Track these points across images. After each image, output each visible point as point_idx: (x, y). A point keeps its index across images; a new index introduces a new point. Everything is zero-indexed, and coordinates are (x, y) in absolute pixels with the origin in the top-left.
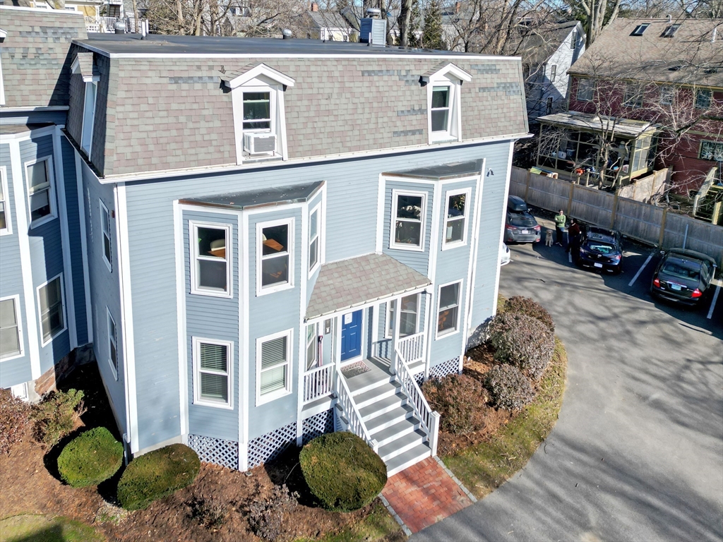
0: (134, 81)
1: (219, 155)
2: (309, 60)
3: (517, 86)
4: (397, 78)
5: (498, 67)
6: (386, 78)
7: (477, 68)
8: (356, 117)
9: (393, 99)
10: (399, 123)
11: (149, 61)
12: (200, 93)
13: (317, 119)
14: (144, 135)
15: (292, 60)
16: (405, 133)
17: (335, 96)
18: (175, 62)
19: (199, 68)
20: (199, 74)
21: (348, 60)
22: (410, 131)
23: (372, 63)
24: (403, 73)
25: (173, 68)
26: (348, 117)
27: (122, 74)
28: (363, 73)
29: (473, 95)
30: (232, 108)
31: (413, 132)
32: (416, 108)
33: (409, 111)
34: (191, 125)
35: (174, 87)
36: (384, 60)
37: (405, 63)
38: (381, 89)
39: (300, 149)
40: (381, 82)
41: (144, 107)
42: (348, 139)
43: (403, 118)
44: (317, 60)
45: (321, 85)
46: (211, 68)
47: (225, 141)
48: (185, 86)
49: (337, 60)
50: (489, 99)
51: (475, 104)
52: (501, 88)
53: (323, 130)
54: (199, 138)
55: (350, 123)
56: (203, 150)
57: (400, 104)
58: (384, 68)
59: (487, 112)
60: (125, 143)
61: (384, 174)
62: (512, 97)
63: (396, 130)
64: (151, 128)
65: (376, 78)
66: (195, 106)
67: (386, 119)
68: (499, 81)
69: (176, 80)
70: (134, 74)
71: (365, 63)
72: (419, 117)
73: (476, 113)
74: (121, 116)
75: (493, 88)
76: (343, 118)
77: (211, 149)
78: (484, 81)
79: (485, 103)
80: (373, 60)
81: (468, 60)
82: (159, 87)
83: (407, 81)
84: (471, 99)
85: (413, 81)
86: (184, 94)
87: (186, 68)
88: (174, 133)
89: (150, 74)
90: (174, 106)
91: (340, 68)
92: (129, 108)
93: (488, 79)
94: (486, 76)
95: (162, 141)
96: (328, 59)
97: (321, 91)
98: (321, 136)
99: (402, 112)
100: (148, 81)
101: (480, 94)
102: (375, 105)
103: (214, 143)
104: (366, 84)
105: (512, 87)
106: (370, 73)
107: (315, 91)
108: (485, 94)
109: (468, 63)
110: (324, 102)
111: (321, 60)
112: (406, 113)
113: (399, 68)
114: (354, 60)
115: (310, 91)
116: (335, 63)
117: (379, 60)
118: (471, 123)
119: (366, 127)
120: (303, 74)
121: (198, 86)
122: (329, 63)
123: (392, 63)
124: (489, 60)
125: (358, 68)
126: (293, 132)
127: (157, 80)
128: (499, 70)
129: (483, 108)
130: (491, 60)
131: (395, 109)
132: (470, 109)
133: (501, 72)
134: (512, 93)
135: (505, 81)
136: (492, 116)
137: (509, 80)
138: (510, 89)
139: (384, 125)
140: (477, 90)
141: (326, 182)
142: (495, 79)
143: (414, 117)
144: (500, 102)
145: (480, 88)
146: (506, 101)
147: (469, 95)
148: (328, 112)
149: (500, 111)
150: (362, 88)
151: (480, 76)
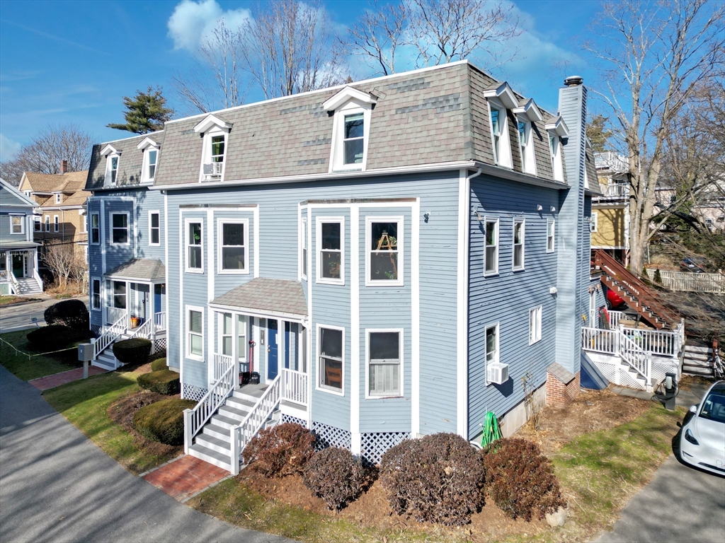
1: (193, 177)
3: (456, 99)
4: (308, 112)
5: (427, 80)
6: (298, 114)
7: (396, 87)
8: (270, 149)
9: (302, 131)
10: (303, 153)
11: (176, 124)
12: (192, 139)
13: (245, 152)
16: (308, 162)
17: (258, 134)
18: (185, 122)
21: (270, 103)
22: (313, 160)
23: (289, 103)
24: (314, 107)
25: (184, 126)
26: (264, 149)
28: (281, 112)
29: (387, 118)
30: (202, 147)
31: (316, 162)
32: (321, 138)
33: (314, 141)
34: (185, 158)
35: (182, 137)
36: (298, 98)
37: (317, 97)
38: (292, 124)
39: (232, 174)
40: (293, 118)
41: (171, 149)
42: (262, 167)
43: (307, 149)
44: (251, 107)
45: (251, 126)
47: (197, 168)
48: (187, 136)
49: (264, 105)
50: (411, 120)
51: (389, 129)
52: (429, 106)
53: (247, 160)
54: (187, 166)
55: (266, 154)
56: (187, 173)
57: (308, 135)
58: (297, 105)
59: (404, 136)
62: (446, 115)
63: (301, 159)
64: (171, 161)
65: (290, 115)
67: (293, 150)
68: (427, 96)
69: (184, 133)
70: (171, 132)
71: (284, 104)
72: (323, 146)
73: (389, 138)
75: (417, 106)
76: (262, 150)
77: (190, 174)
78: (404, 100)
79: (402, 126)
80: (290, 100)
81: (387, 81)
82: (177, 138)
83: (316, 114)
84: (384, 124)
85: (322, 112)
86: (185, 140)
87: (187, 125)
88: (178, 163)
89: (176, 131)
91: (265, 111)
92: (166, 150)
93: (410, 98)
94: (407, 94)
95: (173, 168)
96: (258, 106)
97: (250, 130)
98: (245, 164)
99: (308, 142)
100: (174, 135)
101: (397, 117)
102: (286, 138)
103: (192, 169)
104: (282, 121)
105: (448, 101)
106: (286, 111)
107: (247, 131)
108: (404, 115)
109: (386, 84)
110: (251, 138)
111: (254, 107)
112: (311, 144)
113: (311, 103)
114: (275, 103)
115: (244, 132)
116: (263, 108)
117: (294, 99)
118: (380, 150)
119: (277, 157)
120: (242, 120)
121: (191, 134)
122: (259, 109)
123: (306, 99)
124: (414, 75)
125: (278, 109)
126: (230, 162)
127: (177, 134)
128: (429, 83)
129: (399, 132)
130: (419, 74)
131: (303, 140)
132: (381, 135)
133: (431, 85)
134: (447, 109)
135: (437, 95)
136: (412, 141)
137: (442, 93)
138: (444, 104)
139: (292, 155)
140: (393, 112)
141: (258, 206)
142: (422, 95)
143: (319, 147)
144: (426, 122)
145: (397, 110)
146: (435, 121)
147: (382, 119)
148: (253, 146)
149: (425, 133)
150: (279, 125)
151: (399, 95)
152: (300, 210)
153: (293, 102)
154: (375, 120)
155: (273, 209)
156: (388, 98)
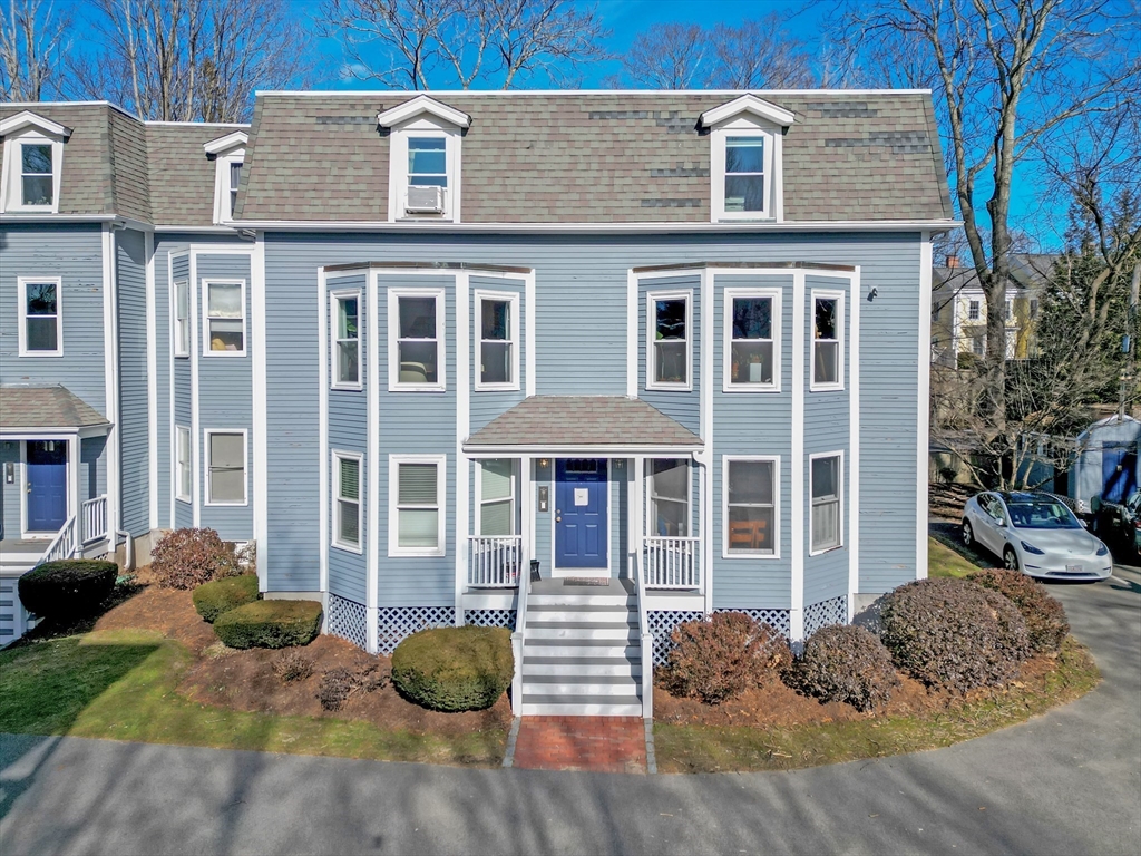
0: (278, 120)
1: (366, 210)
2: (504, 98)
3: (920, 139)
4: (654, 123)
5: (870, 107)
6: (631, 122)
7: (822, 108)
8: (574, 174)
9: (644, 152)
10: (652, 188)
11: (297, 99)
12: (352, 136)
13: (510, 174)
14: (281, 179)
15: (478, 98)
16: (666, 203)
17: (541, 145)
18: (324, 100)
19: (353, 106)
20: (353, 114)
21: (566, 97)
22: (673, 200)
23: (608, 102)
24: (665, 115)
25: (322, 107)
27: (265, 113)
28: (592, 115)
29: (812, 150)
30: (388, 154)
31: (681, 203)
32: (689, 166)
33: (672, 171)
34: (335, 171)
35: (320, 128)
36: (630, 97)
37: (668, 102)
38: (621, 138)
39: (481, 211)
40: (622, 129)
41: (284, 149)
42: (559, 204)
43: (660, 181)
44: (516, 97)
45: (520, 130)
46: (368, 107)
47: (376, 193)
48: (334, 128)
49: (549, 98)
50: (852, 157)
51: (815, 166)
52: (879, 142)
53: (518, 189)
54: (343, 187)
55: (565, 182)
56: (347, 202)
57: (657, 159)
58: (627, 108)
59: (844, 179)
60: (258, 186)
61: (636, 270)
62: (906, 157)
63: (647, 196)
64: (289, 172)
65: (613, 122)
66: (343, 150)
67: (628, 181)
68: (876, 129)
69: (324, 120)
70: (279, 113)
71: (596, 102)
72: (693, 180)
73: (818, 179)
74: (258, 157)
75: (862, 140)
76: (553, 174)
77: (357, 202)
78: (837, 129)
79: (839, 165)
80: (610, 98)
81: (803, 97)
82: (304, 128)
83: (672, 127)
84: (808, 158)
85: (683, 127)
86: (332, 135)
87: (336, 107)
88: (315, 179)
89: (296, 113)
90: (319, 149)
91: (553, 108)
92: (268, 149)
93: (847, 127)
94: (841, 120)
95: (300, 187)
96: (533, 97)
97: (519, 138)
98: (515, 197)
99: (661, 171)
100: (292, 120)
101: (829, 150)
102: (610, 159)
103: (362, 195)
104: (596, 130)
105: (908, 139)
106: (603, 115)
107: (511, 137)
108: (840, 150)
109: (802, 101)
110: (523, 152)
111: (523, 98)
112: (667, 173)
113: (658, 109)
114: (576, 97)
115: (502, 138)
116: (546, 102)
117: (620, 97)
118: (805, 195)
119: (592, 189)
120: (493, 116)
121: (349, 128)
122: (534, 102)
123: (646, 102)
124: (850, 96)
125: (583, 108)
126: (471, 189)
127: (302, 120)
128: (875, 111)
129: (836, 172)
130: (857, 96)
131: (647, 167)
132: (804, 173)
133: (879, 114)
134: (908, 149)
135: (890, 129)
136: (858, 187)
137: (899, 128)
138: (904, 142)
139: (626, 189)
140: (822, 143)
141: (533, 271)
142: (867, 127)
143: (684, 180)
144: (876, 163)
145: (828, 141)
146: (892, 164)
147: (802, 151)
148: (529, 166)
149: (878, 179)
150: (588, 135)
151: (827, 121)
152: (633, 279)
153: (617, 102)
154: (789, 151)
155: (570, 278)
156: (810, 121)
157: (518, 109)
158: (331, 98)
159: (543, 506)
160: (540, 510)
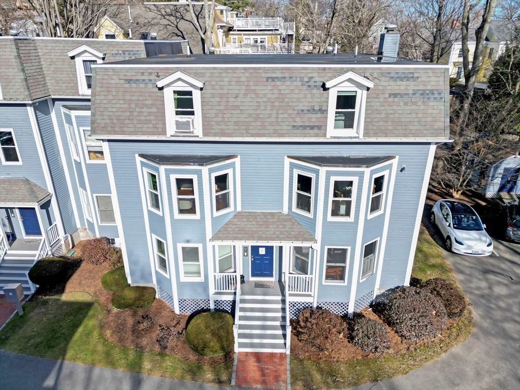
0: (105, 81)
1: (156, 130)
2: (221, 68)
3: (440, 94)
4: (300, 84)
5: (416, 75)
6: (288, 83)
7: (389, 76)
8: (258, 112)
9: (294, 100)
10: (298, 119)
11: (113, 69)
12: (144, 90)
13: (226, 112)
14: (111, 114)
15: (208, 69)
16: (304, 127)
17: (242, 96)
18: (128, 70)
19: (143, 73)
20: (143, 78)
21: (254, 68)
22: (308, 126)
23: (276, 71)
24: (306, 79)
25: (127, 74)
26: (252, 112)
27: (98, 77)
28: (268, 79)
29: (381, 100)
30: (164, 100)
31: (312, 128)
32: (317, 108)
33: (308, 110)
34: (138, 110)
35: (127, 85)
36: (288, 69)
37: (309, 71)
38: (282, 92)
39: (212, 131)
40: (283, 87)
41: (110, 97)
42: (251, 127)
43: (302, 116)
44: (228, 68)
45: (231, 87)
46: (150, 74)
47: (160, 121)
48: (134, 85)
49: (245, 69)
50: (402, 104)
51: (382, 108)
52: (417, 95)
53: (230, 120)
54: (143, 118)
55: (254, 116)
56: (146, 125)
57: (301, 104)
58: (287, 75)
59: (397, 115)
60: (101, 117)
61: (289, 157)
62: (431, 104)
63: (295, 124)
64: (115, 110)
65: (278, 83)
66: (141, 98)
67: (286, 116)
68: (416, 88)
69: (129, 81)
70: (105, 77)
71: (270, 71)
72: (319, 115)
73: (383, 115)
74: (98, 102)
75: (408, 94)
76: (248, 112)
77: (150, 126)
78: (396, 88)
79: (395, 107)
80: (277, 69)
81: (380, 69)
82: (119, 85)
83: (309, 86)
84: (379, 104)
85: (315, 86)
86: (134, 90)
87: (134, 74)
88: (128, 114)
89: (114, 77)
90: (128, 97)
91: (247, 75)
92: (102, 97)
93: (402, 86)
94: (399, 83)
95: (121, 118)
96: (237, 68)
97: (230, 92)
98: (229, 124)
99: (302, 110)
100: (113, 82)
101: (390, 100)
102: (277, 104)
103: (153, 122)
104: (270, 88)
105: (433, 94)
106: (273, 79)
107: (225, 91)
108: (396, 100)
109: (379, 71)
110: (232, 99)
111: (231, 69)
112: (306, 112)
113: (302, 75)
114: (260, 68)
115: (221, 92)
116: (243, 71)
117: (282, 69)
118: (375, 124)
119: (268, 120)
120: (216, 79)
121: (142, 85)
122: (238, 71)
123: (296, 71)
124: (405, 69)
125: (263, 75)
126: (207, 119)
127: (117, 81)
128: (418, 78)
129: (392, 112)
130: (409, 69)
131: (296, 108)
132: (376, 112)
133: (420, 80)
134: (432, 99)
135: (424, 88)
136: (403, 120)
137: (429, 87)
138: (430, 95)
139: (284, 120)
140: (387, 96)
141: (239, 157)
142: (412, 86)
143: (314, 116)
144: (414, 107)
145: (390, 95)
146: (422, 107)
147: (376, 100)
148: (236, 107)
149: (414, 115)
150: (266, 90)
151: (392, 83)
152: (287, 161)
153: (281, 71)
154: (369, 100)
155: (257, 160)
156: (382, 83)
157: (229, 75)
158: (131, 68)
159: (246, 254)
160: (244, 256)
